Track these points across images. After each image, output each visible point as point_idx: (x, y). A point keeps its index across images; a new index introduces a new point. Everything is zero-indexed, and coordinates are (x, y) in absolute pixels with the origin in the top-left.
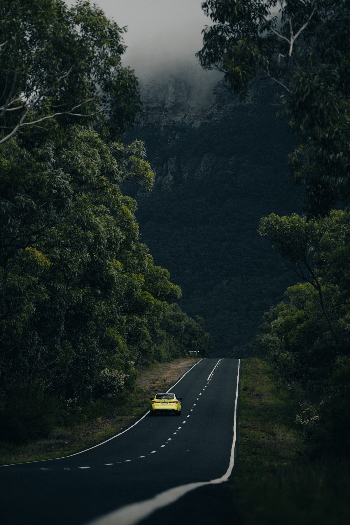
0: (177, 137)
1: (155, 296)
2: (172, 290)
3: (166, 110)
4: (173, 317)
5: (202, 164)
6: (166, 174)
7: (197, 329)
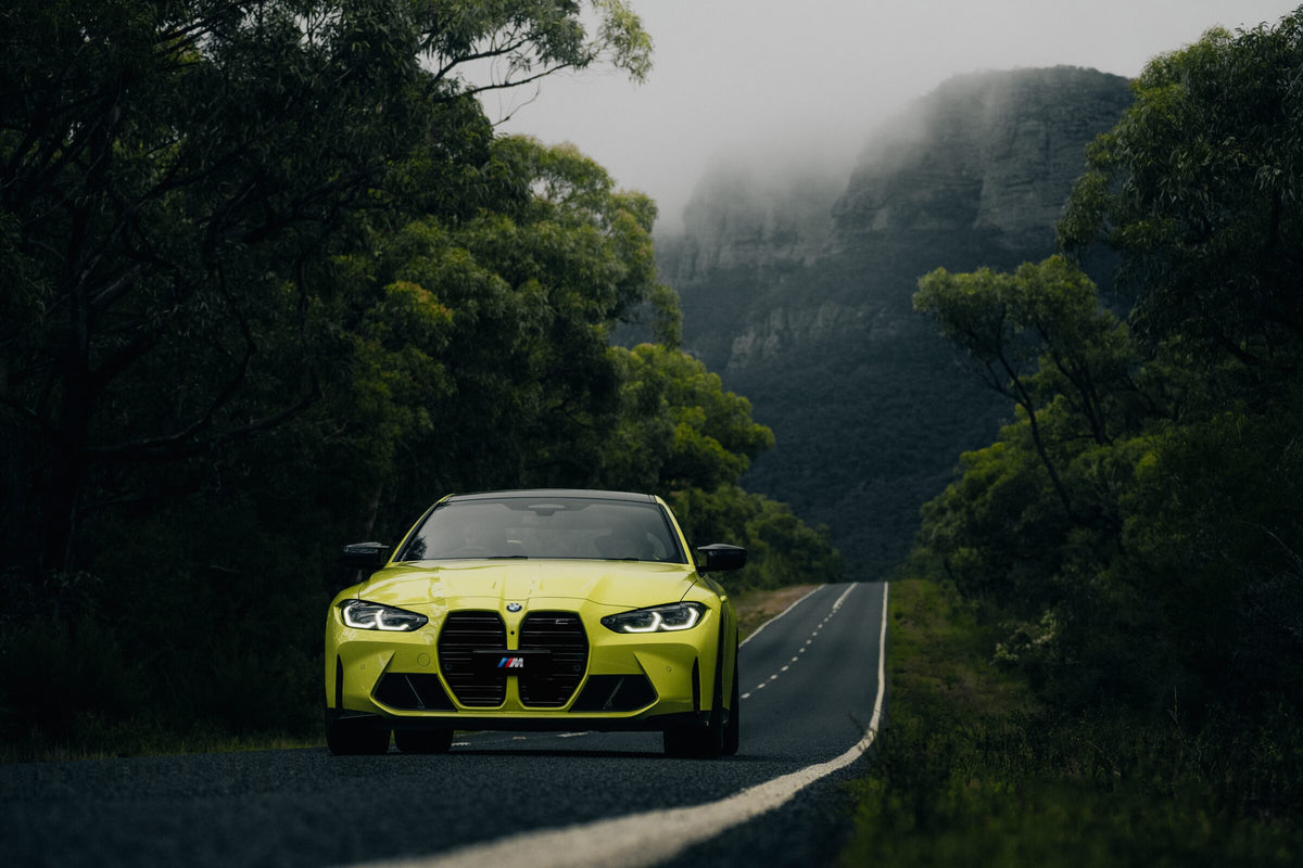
0: (782, 281)
1: (726, 446)
2: (759, 436)
3: (765, 243)
4: (780, 522)
5: (820, 318)
6: (769, 334)
7: (820, 542)
